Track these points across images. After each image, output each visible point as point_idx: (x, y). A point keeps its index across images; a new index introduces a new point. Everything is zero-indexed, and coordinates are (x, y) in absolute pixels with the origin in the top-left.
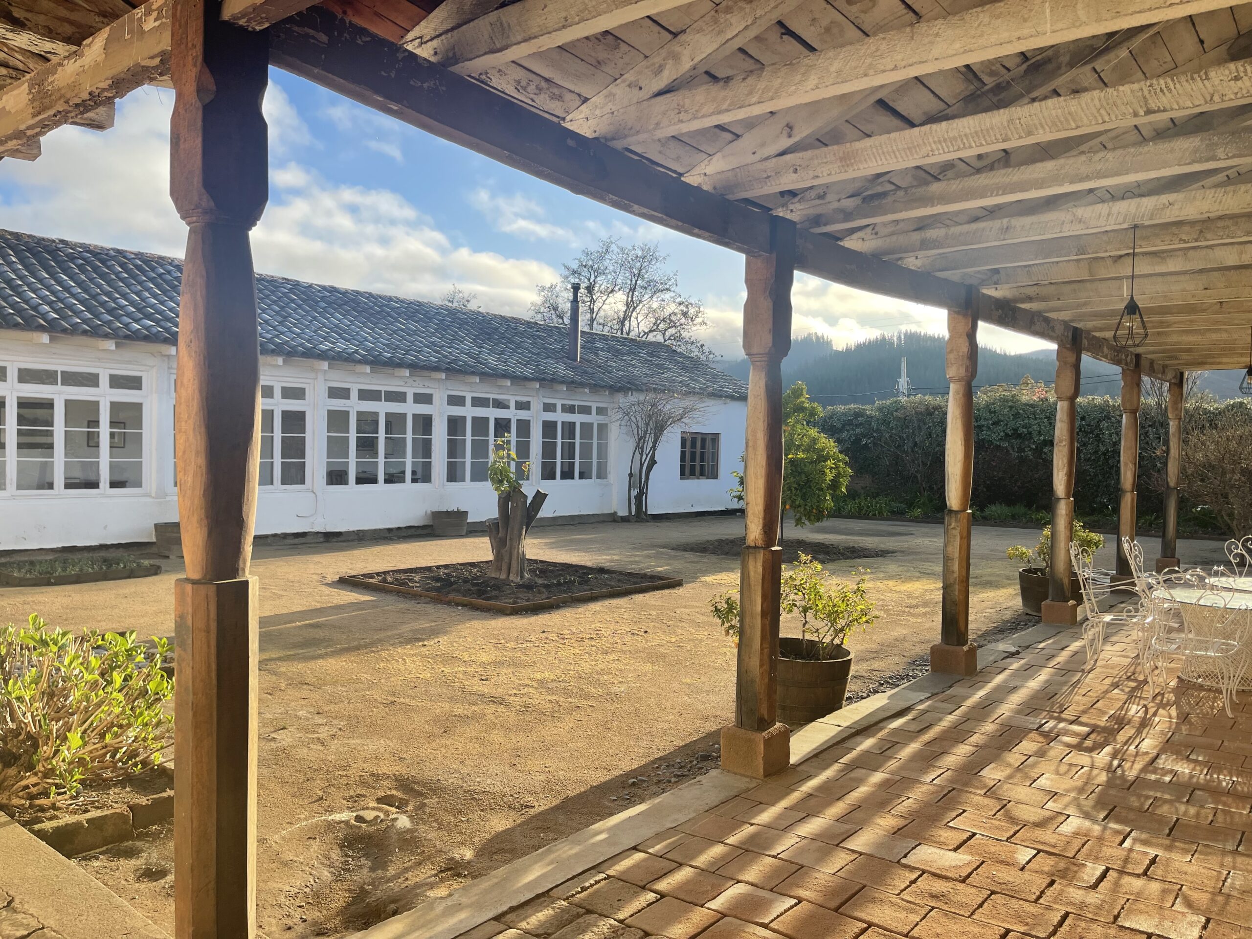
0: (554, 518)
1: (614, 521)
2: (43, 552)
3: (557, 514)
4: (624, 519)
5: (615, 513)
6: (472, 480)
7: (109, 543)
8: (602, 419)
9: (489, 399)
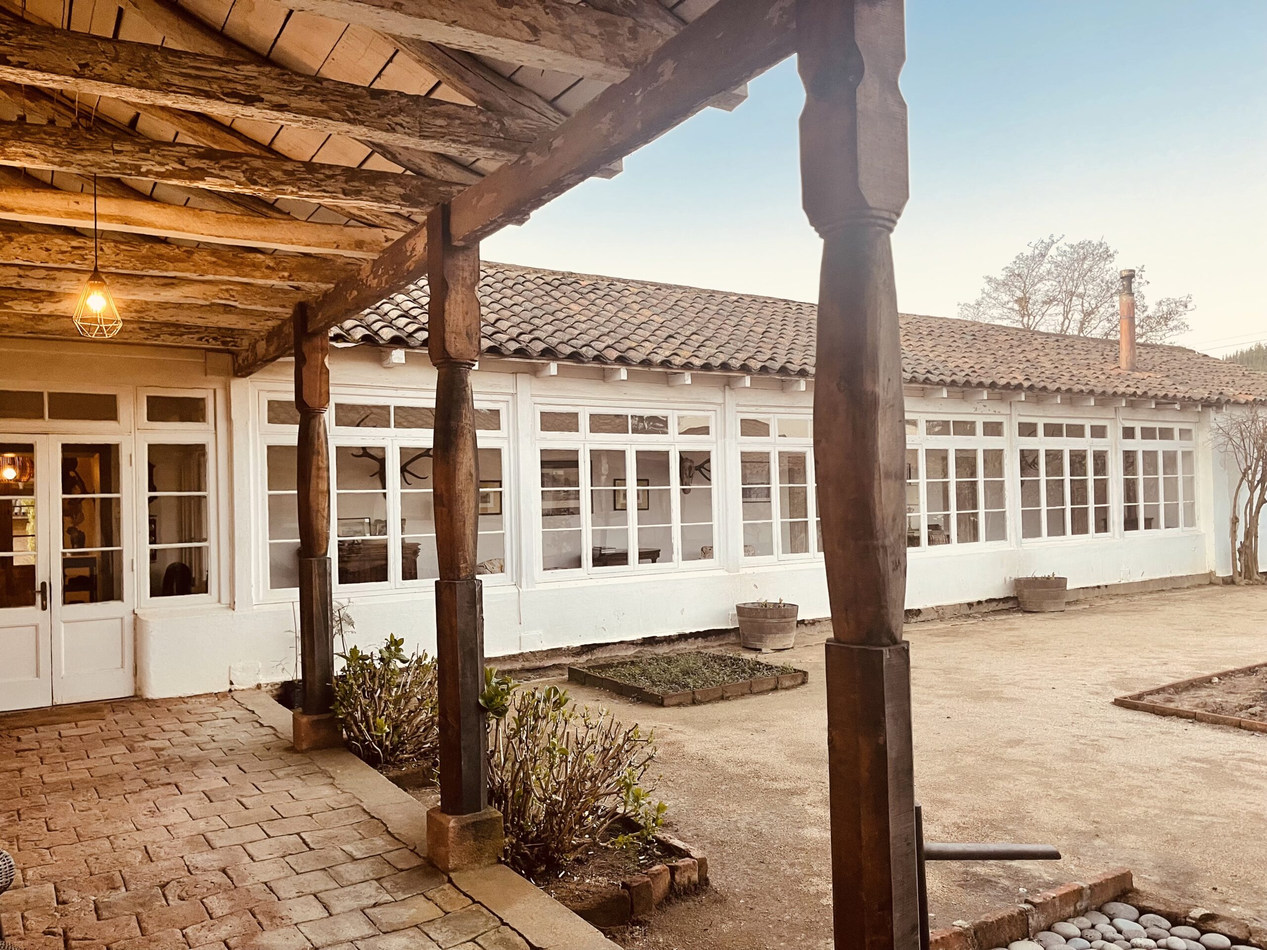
0: (1144, 583)
1: (1211, 584)
2: (624, 646)
3: (1146, 577)
4: (1229, 582)
5: (1211, 573)
6: (1049, 535)
7: (687, 632)
8: (1186, 445)
9: (1061, 425)
